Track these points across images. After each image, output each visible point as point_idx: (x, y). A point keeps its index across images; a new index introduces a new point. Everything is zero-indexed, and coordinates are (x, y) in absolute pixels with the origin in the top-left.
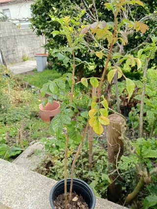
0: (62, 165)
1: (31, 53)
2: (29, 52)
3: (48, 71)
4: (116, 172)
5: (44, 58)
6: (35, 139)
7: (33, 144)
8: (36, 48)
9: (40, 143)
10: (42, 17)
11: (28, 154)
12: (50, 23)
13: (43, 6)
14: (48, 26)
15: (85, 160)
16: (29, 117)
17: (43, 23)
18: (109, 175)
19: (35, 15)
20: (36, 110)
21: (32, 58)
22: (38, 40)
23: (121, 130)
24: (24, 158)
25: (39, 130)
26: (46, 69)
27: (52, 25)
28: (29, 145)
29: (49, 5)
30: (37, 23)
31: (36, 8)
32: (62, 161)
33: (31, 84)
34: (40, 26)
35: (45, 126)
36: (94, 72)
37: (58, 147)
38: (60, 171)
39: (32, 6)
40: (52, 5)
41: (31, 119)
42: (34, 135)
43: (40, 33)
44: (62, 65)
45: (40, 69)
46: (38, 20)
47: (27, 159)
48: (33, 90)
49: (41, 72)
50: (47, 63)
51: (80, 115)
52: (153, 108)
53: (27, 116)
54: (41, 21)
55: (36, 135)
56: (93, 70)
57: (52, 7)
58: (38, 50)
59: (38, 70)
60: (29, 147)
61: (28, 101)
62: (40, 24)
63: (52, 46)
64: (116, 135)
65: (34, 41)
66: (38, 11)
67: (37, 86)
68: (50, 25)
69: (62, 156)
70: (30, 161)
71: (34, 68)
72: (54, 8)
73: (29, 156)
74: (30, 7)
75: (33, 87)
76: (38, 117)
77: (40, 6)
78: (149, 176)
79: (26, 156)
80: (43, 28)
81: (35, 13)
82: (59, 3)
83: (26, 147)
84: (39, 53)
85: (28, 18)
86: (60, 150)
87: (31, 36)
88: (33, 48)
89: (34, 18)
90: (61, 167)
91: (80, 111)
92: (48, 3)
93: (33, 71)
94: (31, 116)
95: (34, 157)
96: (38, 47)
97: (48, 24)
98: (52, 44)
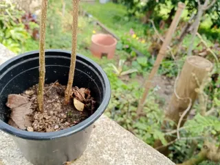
4: (176, 134)
15: (132, 108)
16: (78, 47)
18: (164, 134)
23: (204, 80)
41: (80, 49)
48: (89, 19)
49: (104, 4)
51: (136, 60)
61: (82, 30)
64: (192, 85)
75: (90, 16)
76: (88, 50)
91: (137, 55)
94: (81, 46)
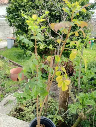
0: (29, 110)
1: (3, 37)
2: (2, 36)
3: (14, 48)
5: (12, 40)
6: (8, 93)
7: (7, 96)
8: (7, 34)
9: (12, 96)
10: (13, 15)
11: (4, 103)
12: (18, 20)
13: (14, 9)
14: (17, 21)
16: (3, 78)
17: (14, 19)
18: (61, 116)
19: (8, 14)
20: (8, 73)
21: (4, 40)
22: (8, 29)
24: (2, 106)
25: (10, 87)
26: (13, 47)
27: (19, 21)
28: (4, 97)
29: (18, 8)
30: (10, 19)
31: (9, 10)
32: (29, 108)
33: (3, 56)
34: (12, 21)
35: (14, 84)
36: (43, 50)
37: (25, 98)
38: (27, 115)
39: (7, 8)
40: (20, 9)
41: (4, 79)
42: (7, 90)
43: (11, 25)
44: (25, 45)
45: (9, 47)
46: (11, 17)
47: (4, 107)
48: (5, 60)
49: (10, 49)
50: (14, 43)
52: (86, 74)
53: (2, 78)
54: (13, 18)
55: (8, 90)
56: (42, 49)
57: (20, 10)
58: (8, 35)
59: (8, 48)
60: (5, 98)
61: (2, 68)
62: (12, 20)
63: (19, 34)
65: (5, 30)
66: (10, 11)
67: (8, 58)
68: (18, 21)
69: (28, 105)
70: (6, 108)
71: (5, 46)
72: (21, 11)
73: (5, 105)
74: (6, 9)
75: (5, 58)
76: (9, 78)
77: (13, 9)
78: (85, 116)
79: (3, 105)
80: (14, 22)
81: (8, 13)
82: (25, 8)
83: (2, 98)
84: (9, 37)
85: (3, 15)
86: (27, 100)
87: (4, 26)
88: (5, 34)
89: (8, 16)
90: (28, 112)
92: (17, 8)
93: (5, 48)
94: (5, 77)
95: (8, 105)
96: (8, 33)
97: (17, 20)
98: (19, 32)
